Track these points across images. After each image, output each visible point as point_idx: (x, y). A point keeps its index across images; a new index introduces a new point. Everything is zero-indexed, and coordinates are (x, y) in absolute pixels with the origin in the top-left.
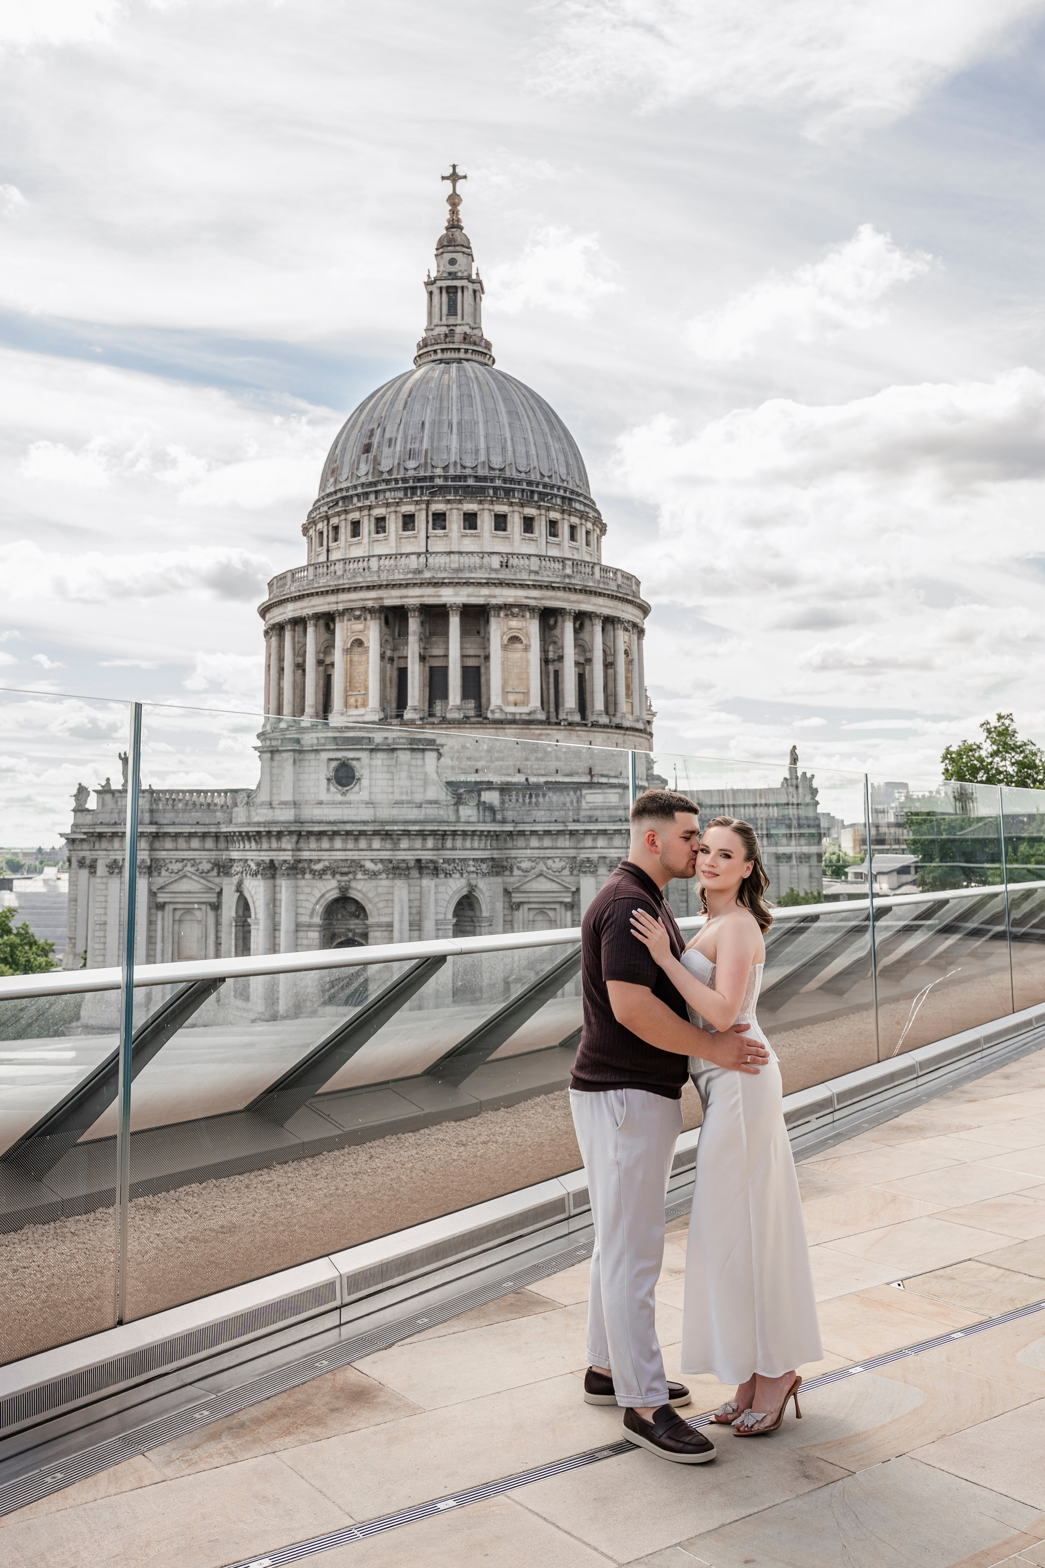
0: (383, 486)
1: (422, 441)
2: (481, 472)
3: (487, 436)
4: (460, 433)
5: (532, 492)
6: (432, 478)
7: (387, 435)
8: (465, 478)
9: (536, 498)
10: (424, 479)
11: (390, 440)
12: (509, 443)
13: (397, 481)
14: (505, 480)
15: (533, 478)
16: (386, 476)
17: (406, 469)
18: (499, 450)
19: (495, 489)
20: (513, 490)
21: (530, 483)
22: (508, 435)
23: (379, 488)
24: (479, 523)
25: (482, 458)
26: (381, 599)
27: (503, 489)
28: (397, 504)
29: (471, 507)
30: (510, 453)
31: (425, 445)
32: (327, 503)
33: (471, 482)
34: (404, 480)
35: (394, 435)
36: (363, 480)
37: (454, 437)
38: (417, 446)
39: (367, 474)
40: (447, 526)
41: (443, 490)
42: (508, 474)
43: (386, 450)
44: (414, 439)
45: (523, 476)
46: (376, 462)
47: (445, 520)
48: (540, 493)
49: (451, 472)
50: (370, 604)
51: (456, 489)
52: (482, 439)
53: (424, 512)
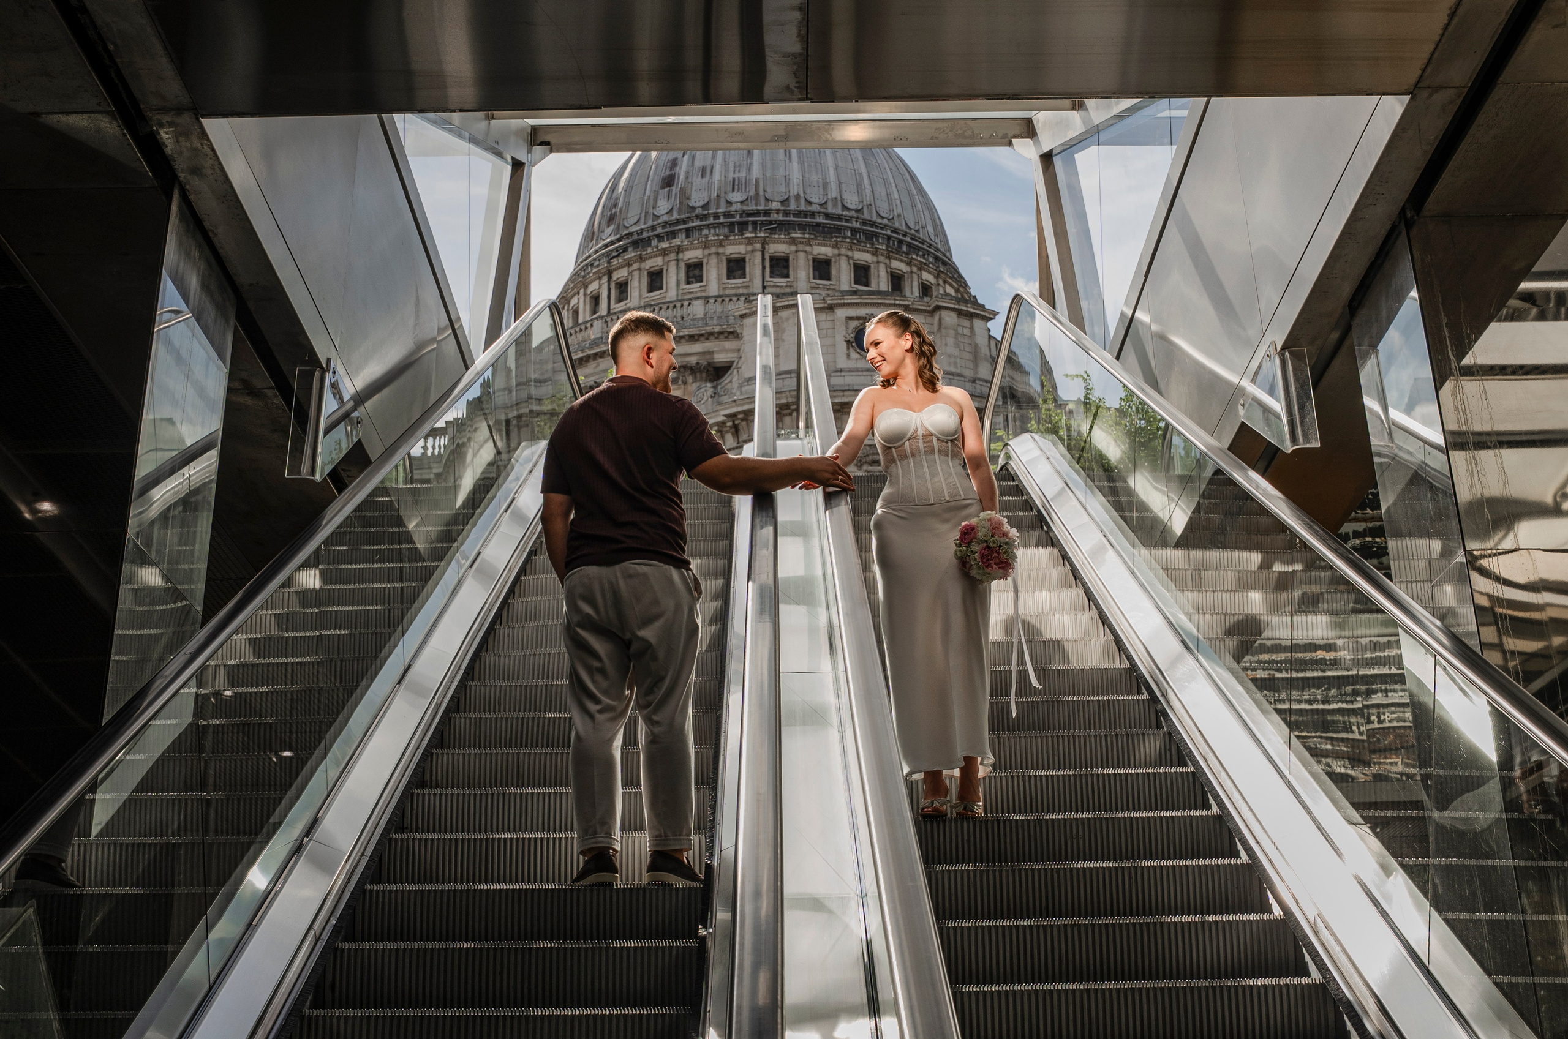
0: (697, 223)
1: (749, 169)
2: (830, 209)
3: (837, 168)
4: (801, 162)
5: (900, 242)
6: (767, 213)
7: (699, 163)
8: (813, 214)
9: (905, 248)
10: (757, 213)
11: (704, 169)
12: (866, 181)
13: (716, 216)
14: (864, 222)
15: (897, 225)
16: (699, 211)
17: (729, 203)
18: (854, 188)
19: (854, 231)
20: (877, 235)
21: (895, 231)
22: (863, 170)
23: (690, 225)
24: (834, 272)
25: (833, 193)
26: (711, 353)
27: (865, 232)
28: (721, 244)
29: (823, 250)
30: (868, 191)
31: (756, 172)
32: (607, 254)
33: (820, 219)
34: (727, 215)
35: (708, 163)
36: (665, 218)
37: (795, 165)
38: (743, 174)
39: (670, 212)
40: (791, 273)
41: (783, 227)
42: (866, 216)
43: (698, 181)
44: (737, 167)
45: (885, 221)
46: (684, 195)
47: (787, 267)
48: (909, 245)
49: (793, 206)
50: (693, 360)
51: (802, 227)
52: (832, 171)
53: (759, 254)
